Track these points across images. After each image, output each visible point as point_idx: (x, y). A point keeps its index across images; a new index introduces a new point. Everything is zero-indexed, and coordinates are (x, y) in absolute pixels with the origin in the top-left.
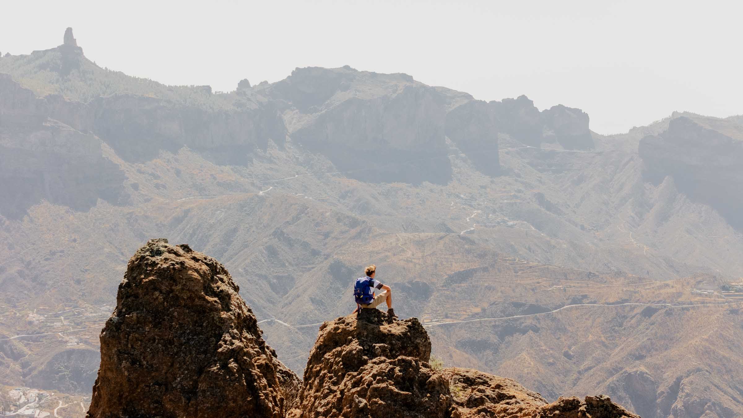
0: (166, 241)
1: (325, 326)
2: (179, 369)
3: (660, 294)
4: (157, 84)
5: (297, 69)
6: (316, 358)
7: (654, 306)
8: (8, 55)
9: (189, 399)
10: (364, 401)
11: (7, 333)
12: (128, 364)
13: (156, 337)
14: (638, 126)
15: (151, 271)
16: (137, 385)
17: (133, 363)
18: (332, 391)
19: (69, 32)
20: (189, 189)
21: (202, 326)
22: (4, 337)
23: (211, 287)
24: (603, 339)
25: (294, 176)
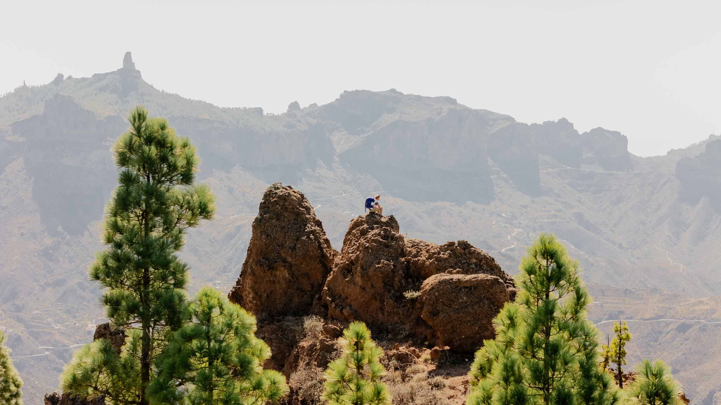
0: (281, 184)
1: (353, 220)
2: (288, 238)
3: (695, 310)
4: (211, 105)
5: (345, 92)
6: (349, 233)
7: (688, 322)
8: (70, 78)
9: (293, 251)
10: (368, 244)
11: (68, 342)
12: (265, 236)
13: (278, 225)
14: (676, 148)
15: (275, 196)
16: (269, 246)
17: (267, 236)
18: (355, 244)
19: (128, 56)
20: (241, 207)
21: (298, 221)
22: (64, 345)
23: (301, 205)
24: (639, 353)
25: (342, 195)
